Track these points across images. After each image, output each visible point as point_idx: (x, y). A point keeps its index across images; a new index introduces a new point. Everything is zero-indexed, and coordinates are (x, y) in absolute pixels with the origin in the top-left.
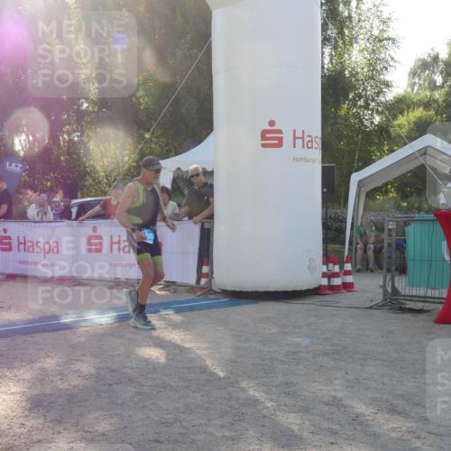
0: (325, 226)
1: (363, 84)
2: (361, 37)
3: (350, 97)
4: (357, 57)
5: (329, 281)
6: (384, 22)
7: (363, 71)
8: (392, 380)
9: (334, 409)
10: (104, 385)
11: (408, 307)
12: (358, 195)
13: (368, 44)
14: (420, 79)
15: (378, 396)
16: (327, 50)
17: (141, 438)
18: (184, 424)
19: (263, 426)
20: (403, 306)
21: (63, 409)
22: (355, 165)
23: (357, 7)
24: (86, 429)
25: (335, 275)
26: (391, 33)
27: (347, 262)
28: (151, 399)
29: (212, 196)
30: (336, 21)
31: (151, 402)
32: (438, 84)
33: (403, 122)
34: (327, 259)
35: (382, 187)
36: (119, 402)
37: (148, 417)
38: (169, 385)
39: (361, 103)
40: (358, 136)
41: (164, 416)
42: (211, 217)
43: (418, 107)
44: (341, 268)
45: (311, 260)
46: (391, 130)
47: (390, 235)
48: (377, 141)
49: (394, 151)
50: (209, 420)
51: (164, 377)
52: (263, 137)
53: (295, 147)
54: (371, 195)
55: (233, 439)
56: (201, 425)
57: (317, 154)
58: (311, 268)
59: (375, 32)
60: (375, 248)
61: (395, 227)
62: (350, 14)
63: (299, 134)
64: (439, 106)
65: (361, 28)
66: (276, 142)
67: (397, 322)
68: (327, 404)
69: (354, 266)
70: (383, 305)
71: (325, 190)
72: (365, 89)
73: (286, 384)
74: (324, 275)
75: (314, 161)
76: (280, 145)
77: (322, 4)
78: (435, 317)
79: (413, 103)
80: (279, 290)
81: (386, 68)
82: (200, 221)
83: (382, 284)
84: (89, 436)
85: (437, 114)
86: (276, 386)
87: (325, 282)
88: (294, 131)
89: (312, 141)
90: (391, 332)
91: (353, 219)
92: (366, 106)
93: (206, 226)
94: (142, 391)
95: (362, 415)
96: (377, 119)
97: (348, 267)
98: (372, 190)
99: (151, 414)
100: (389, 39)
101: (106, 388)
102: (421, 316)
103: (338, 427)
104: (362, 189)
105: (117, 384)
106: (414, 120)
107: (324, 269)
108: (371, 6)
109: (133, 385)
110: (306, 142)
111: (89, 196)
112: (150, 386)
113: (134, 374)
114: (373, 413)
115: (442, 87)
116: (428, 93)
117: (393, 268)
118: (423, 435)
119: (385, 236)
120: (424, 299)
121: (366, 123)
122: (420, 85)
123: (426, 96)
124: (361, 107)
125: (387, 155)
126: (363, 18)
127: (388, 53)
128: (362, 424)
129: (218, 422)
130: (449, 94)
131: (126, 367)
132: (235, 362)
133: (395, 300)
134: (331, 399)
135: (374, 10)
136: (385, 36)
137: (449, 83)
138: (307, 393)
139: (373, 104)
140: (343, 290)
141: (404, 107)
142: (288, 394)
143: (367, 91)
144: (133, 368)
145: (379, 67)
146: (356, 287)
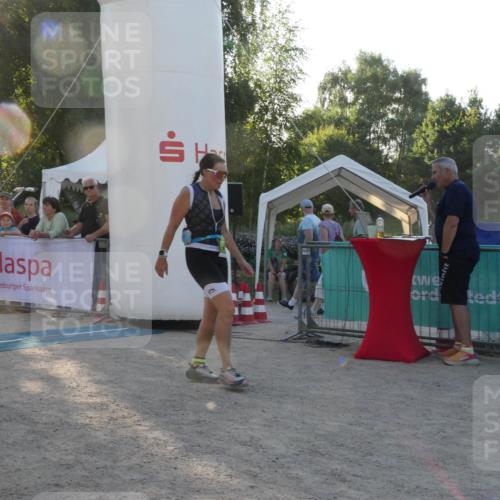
1: (270, 96)
2: (266, 45)
3: (256, 110)
5: (240, 310)
6: (291, 31)
7: (269, 83)
9: (251, 450)
11: (326, 340)
12: (268, 217)
13: (274, 54)
14: (330, 94)
15: (299, 436)
16: (230, 58)
17: (39, 481)
18: (87, 466)
19: (175, 468)
20: (320, 340)
22: (264, 184)
23: (262, 13)
25: (246, 304)
26: (298, 43)
27: (258, 290)
28: (46, 438)
29: (107, 213)
31: (47, 441)
32: (349, 101)
33: (313, 140)
34: (237, 286)
35: (292, 210)
36: (11, 441)
37: (44, 458)
38: (67, 423)
39: (268, 116)
40: (265, 154)
41: (64, 458)
42: (106, 236)
43: (329, 124)
44: (253, 296)
46: (301, 149)
48: (285, 159)
49: (304, 171)
50: (114, 462)
51: (61, 414)
52: (162, 150)
53: (197, 162)
54: (281, 217)
55: (143, 484)
56: (105, 467)
59: (282, 41)
60: (287, 276)
61: (309, 253)
62: (253, 20)
63: (201, 148)
64: (351, 125)
65: (266, 36)
66: (177, 155)
68: (244, 444)
69: (266, 295)
70: (300, 338)
71: (232, 211)
72: (271, 102)
73: (198, 422)
76: (181, 159)
77: (223, 7)
78: (354, 352)
79: (324, 120)
81: (294, 81)
82: (95, 240)
83: (297, 315)
85: (348, 133)
86: (188, 424)
88: (196, 145)
90: (309, 367)
91: (263, 243)
92: (274, 121)
93: (101, 245)
94: (36, 429)
95: (284, 456)
96: (285, 136)
97: (260, 295)
98: (282, 213)
99: (48, 455)
100: (297, 49)
102: (340, 351)
103: (257, 470)
104: (272, 212)
105: (5, 420)
106: (325, 138)
107: (234, 297)
108: (276, 12)
109: (26, 422)
112: (46, 424)
113: (25, 410)
114: (294, 454)
115: (354, 103)
116: (339, 110)
118: (349, 478)
119: (299, 263)
120: (343, 332)
121: (274, 139)
122: (331, 101)
123: (337, 113)
124: (268, 121)
125: (298, 175)
126: (267, 25)
127: (296, 64)
128: (283, 466)
129: (126, 463)
130: (361, 112)
131: (16, 402)
132: (140, 397)
133: (312, 332)
134: (248, 439)
135: (279, 16)
136: (292, 46)
137: (360, 101)
138: (222, 433)
139: (281, 119)
140: (255, 321)
141: (314, 123)
142: (201, 433)
143: (274, 104)
144: (23, 404)
145: (286, 79)
146: (270, 317)
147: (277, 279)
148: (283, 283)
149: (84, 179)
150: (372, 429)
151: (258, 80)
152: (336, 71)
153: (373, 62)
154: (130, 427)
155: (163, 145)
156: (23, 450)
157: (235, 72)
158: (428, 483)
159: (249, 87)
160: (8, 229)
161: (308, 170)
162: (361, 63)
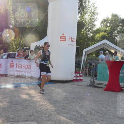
0: (76, 63)
1: (88, 25)
2: (89, 12)
3: (85, 28)
4: (87, 17)
5: (76, 78)
6: (95, 8)
7: (88, 21)
8: (92, 106)
9: (76, 113)
10: (13, 105)
11: (97, 86)
12: (85, 55)
13: (90, 14)
14: (103, 24)
15: (88, 110)
16: (79, 15)
17: (23, 119)
18: (35, 116)
19: (57, 117)
20: (96, 86)
21: (1, 111)
22: (85, 47)
23: (88, 4)
24: (7, 117)
25: (78, 77)
26: (96, 11)
27: (81, 73)
30: (82, 7)
31: (26, 110)
33: (98, 36)
34: (76, 72)
35: (91, 53)
36: (17, 110)
37: (25, 114)
38: (31, 105)
39: (87, 30)
40: (86, 39)
41: (30, 114)
43: (103, 32)
44: (80, 75)
45: (72, 72)
46: (95, 38)
47: (93, 66)
48: (91, 40)
49: (95, 44)
50: (42, 115)
51: (30, 103)
52: (61, 38)
53: (69, 41)
54: (88, 55)
55: (48, 121)
56: (39, 116)
57: (75, 43)
58: (71, 75)
59: (92, 11)
61: (95, 64)
62: (86, 6)
63: (70, 38)
64: (108, 32)
65: (89, 10)
66: (64, 40)
67: (94, 90)
68: (74, 112)
69: (83, 75)
70: (90, 85)
71: (76, 53)
72: (89, 26)
73: (63, 106)
74: (75, 77)
75: (74, 45)
76: (65, 40)
77: (79, 3)
78: (104, 89)
79: (101, 31)
80: (62, 80)
81: (95, 21)
83: (90, 80)
84: (8, 119)
85: (107, 34)
86: (61, 106)
87: (75, 78)
88: (69, 37)
89: (74, 40)
90: (92, 93)
91: (83, 62)
92: (89, 31)
94: (23, 107)
95: (84, 115)
96: (91, 35)
97: (81, 75)
101: (13, 106)
102: (100, 89)
103: (77, 118)
105: (16, 104)
106: (101, 35)
107: (75, 75)
109: (21, 105)
110: (72, 40)
111: (11, 52)
112: (26, 105)
113: (22, 102)
114: (86, 114)
115: (109, 26)
116: (105, 28)
117: (94, 76)
118: (99, 121)
119: (92, 67)
120: (101, 84)
121: (88, 35)
122: (103, 26)
123: (105, 29)
124: (87, 31)
125: (94, 45)
126: (89, 7)
127: (95, 17)
128: (83, 117)
129: (44, 116)
130: (111, 29)
131: (19, 100)
132: (49, 99)
133: (93, 84)
134: (75, 110)
135: (92, 5)
136: (95, 12)
137: (111, 26)
138: (69, 109)
139: (91, 30)
140: (80, 81)
141: (99, 32)
142: (64, 109)
143: (89, 27)
144: (21, 100)
145: (93, 20)
146: (83, 80)
147: (86, 70)
148: (87, 71)
149: (41, 45)
150: (106, 108)
151: (86, 21)
152: (105, 18)
153: (115, 16)
154: (46, 107)
155: (61, 37)
156: (20, 112)
157: (80, 19)
158: (119, 122)
159: (83, 22)
160: (21, 57)
161: (96, 43)
162: (112, 16)
